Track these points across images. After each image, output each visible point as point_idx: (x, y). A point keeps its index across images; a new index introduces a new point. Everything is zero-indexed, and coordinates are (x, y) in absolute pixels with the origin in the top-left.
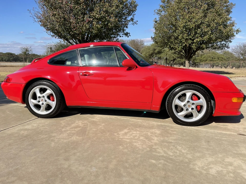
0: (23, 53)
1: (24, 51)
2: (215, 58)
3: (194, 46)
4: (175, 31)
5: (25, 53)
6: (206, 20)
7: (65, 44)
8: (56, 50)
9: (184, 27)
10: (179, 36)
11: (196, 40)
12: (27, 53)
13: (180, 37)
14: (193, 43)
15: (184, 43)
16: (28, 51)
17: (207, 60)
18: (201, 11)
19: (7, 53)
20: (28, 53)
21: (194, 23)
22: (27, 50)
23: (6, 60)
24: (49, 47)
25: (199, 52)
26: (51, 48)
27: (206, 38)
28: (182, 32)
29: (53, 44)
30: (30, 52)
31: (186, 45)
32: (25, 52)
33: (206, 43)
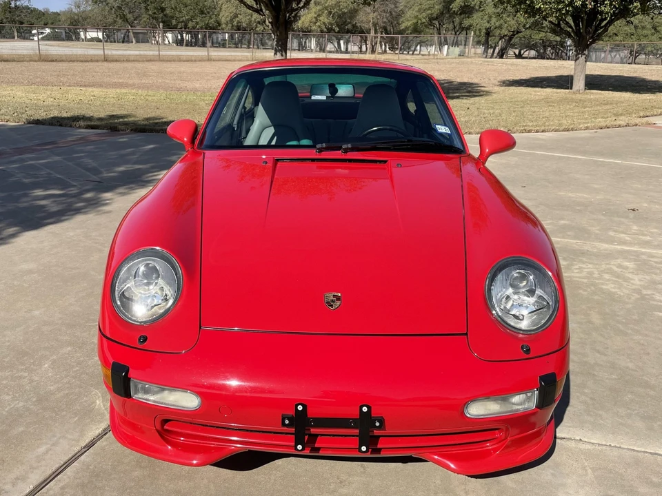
5: (6, 6)
12: (12, 6)
32: (5, 2)
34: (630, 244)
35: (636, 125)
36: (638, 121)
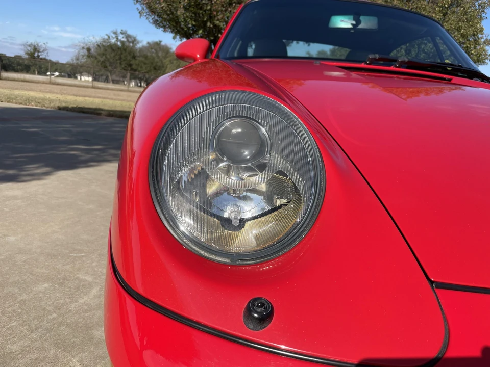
0: (27, 54)
1: (30, 49)
5: (31, 55)
7: (119, 43)
8: (99, 54)
12: (36, 55)
16: (39, 52)
20: (38, 56)
22: (36, 49)
24: (86, 47)
26: (89, 50)
29: (94, 41)
30: (42, 53)
32: (31, 53)
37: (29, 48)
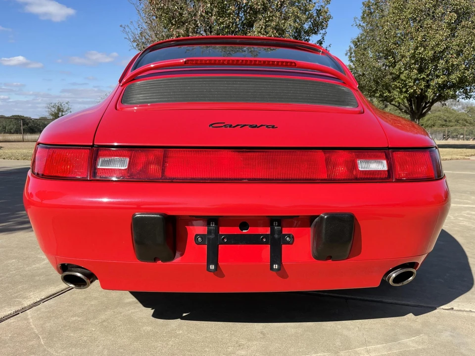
1: (55, 110)
2: (450, 121)
3: (430, 94)
4: (394, 65)
5: (56, 116)
6: (454, 43)
9: (413, 56)
10: (402, 73)
11: (436, 81)
12: (60, 115)
13: (402, 77)
14: (428, 86)
15: (411, 87)
16: (63, 111)
17: (434, 126)
18: (444, 25)
19: (13, 116)
21: (433, 48)
22: (60, 109)
23: (12, 131)
25: (437, 105)
27: (454, 77)
28: (408, 66)
30: (66, 113)
31: (415, 90)
32: (55, 113)
33: (455, 86)
34: (472, 204)
35: (457, 159)
36: (458, 157)
37: (53, 109)
